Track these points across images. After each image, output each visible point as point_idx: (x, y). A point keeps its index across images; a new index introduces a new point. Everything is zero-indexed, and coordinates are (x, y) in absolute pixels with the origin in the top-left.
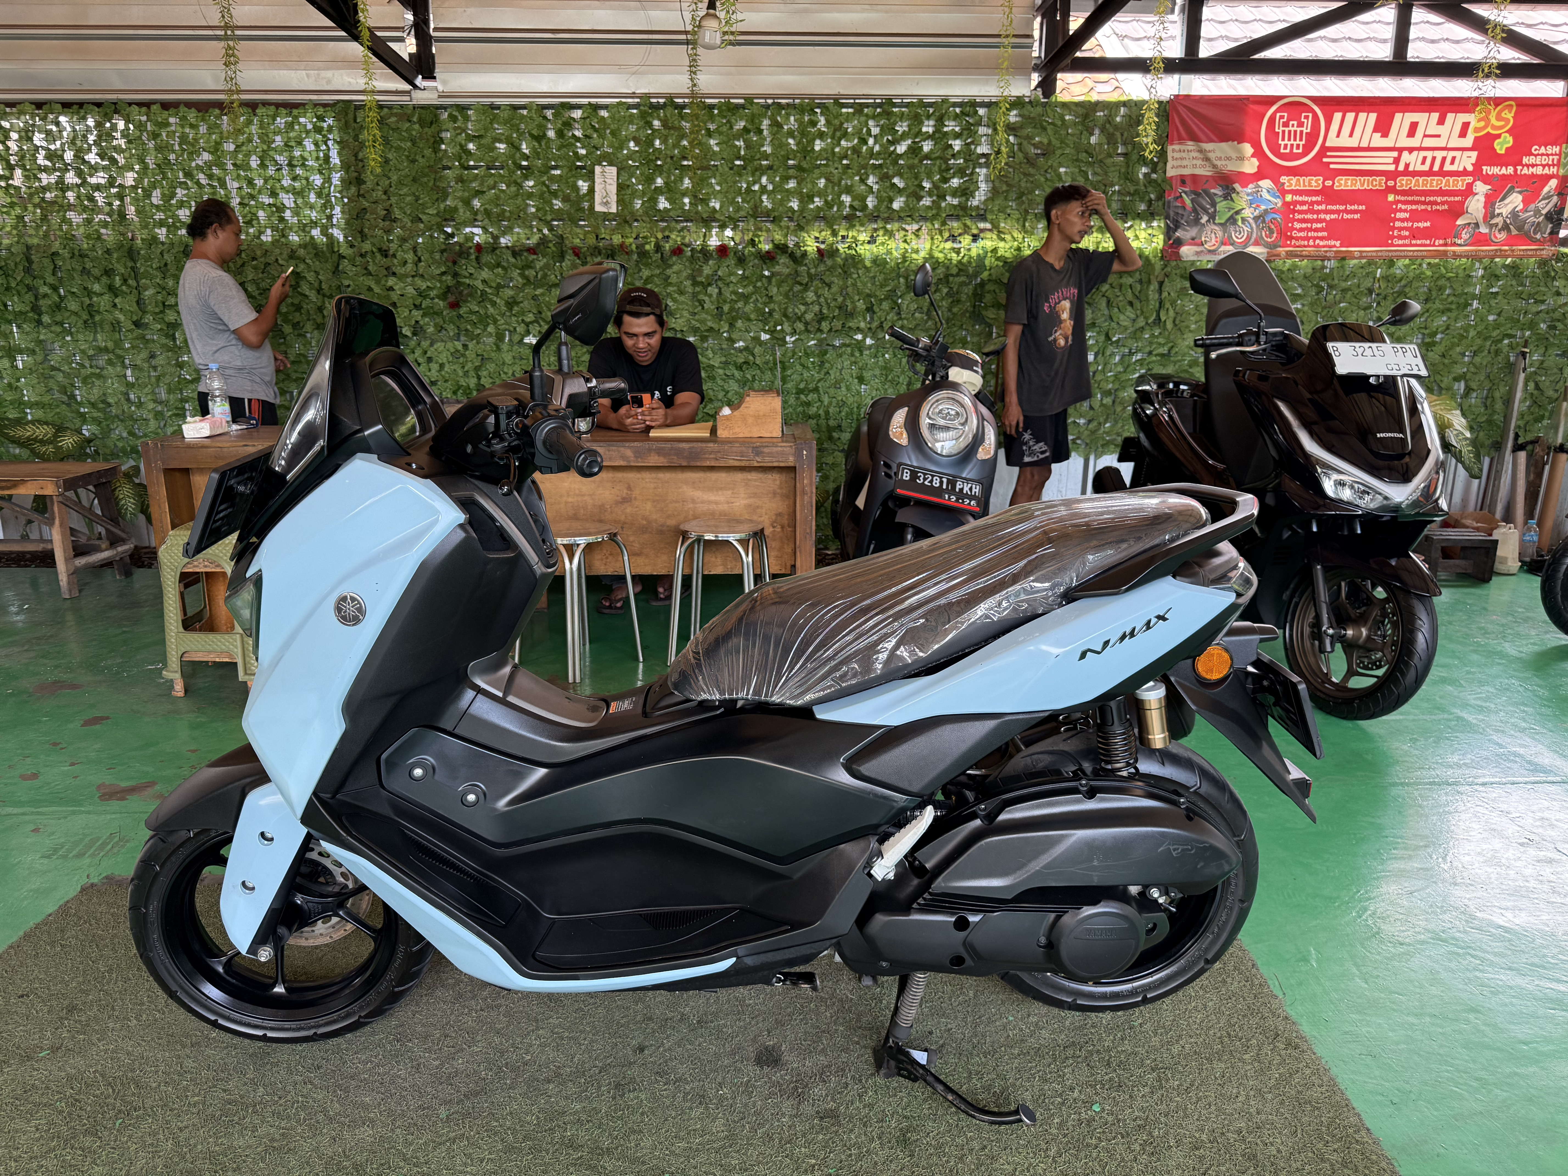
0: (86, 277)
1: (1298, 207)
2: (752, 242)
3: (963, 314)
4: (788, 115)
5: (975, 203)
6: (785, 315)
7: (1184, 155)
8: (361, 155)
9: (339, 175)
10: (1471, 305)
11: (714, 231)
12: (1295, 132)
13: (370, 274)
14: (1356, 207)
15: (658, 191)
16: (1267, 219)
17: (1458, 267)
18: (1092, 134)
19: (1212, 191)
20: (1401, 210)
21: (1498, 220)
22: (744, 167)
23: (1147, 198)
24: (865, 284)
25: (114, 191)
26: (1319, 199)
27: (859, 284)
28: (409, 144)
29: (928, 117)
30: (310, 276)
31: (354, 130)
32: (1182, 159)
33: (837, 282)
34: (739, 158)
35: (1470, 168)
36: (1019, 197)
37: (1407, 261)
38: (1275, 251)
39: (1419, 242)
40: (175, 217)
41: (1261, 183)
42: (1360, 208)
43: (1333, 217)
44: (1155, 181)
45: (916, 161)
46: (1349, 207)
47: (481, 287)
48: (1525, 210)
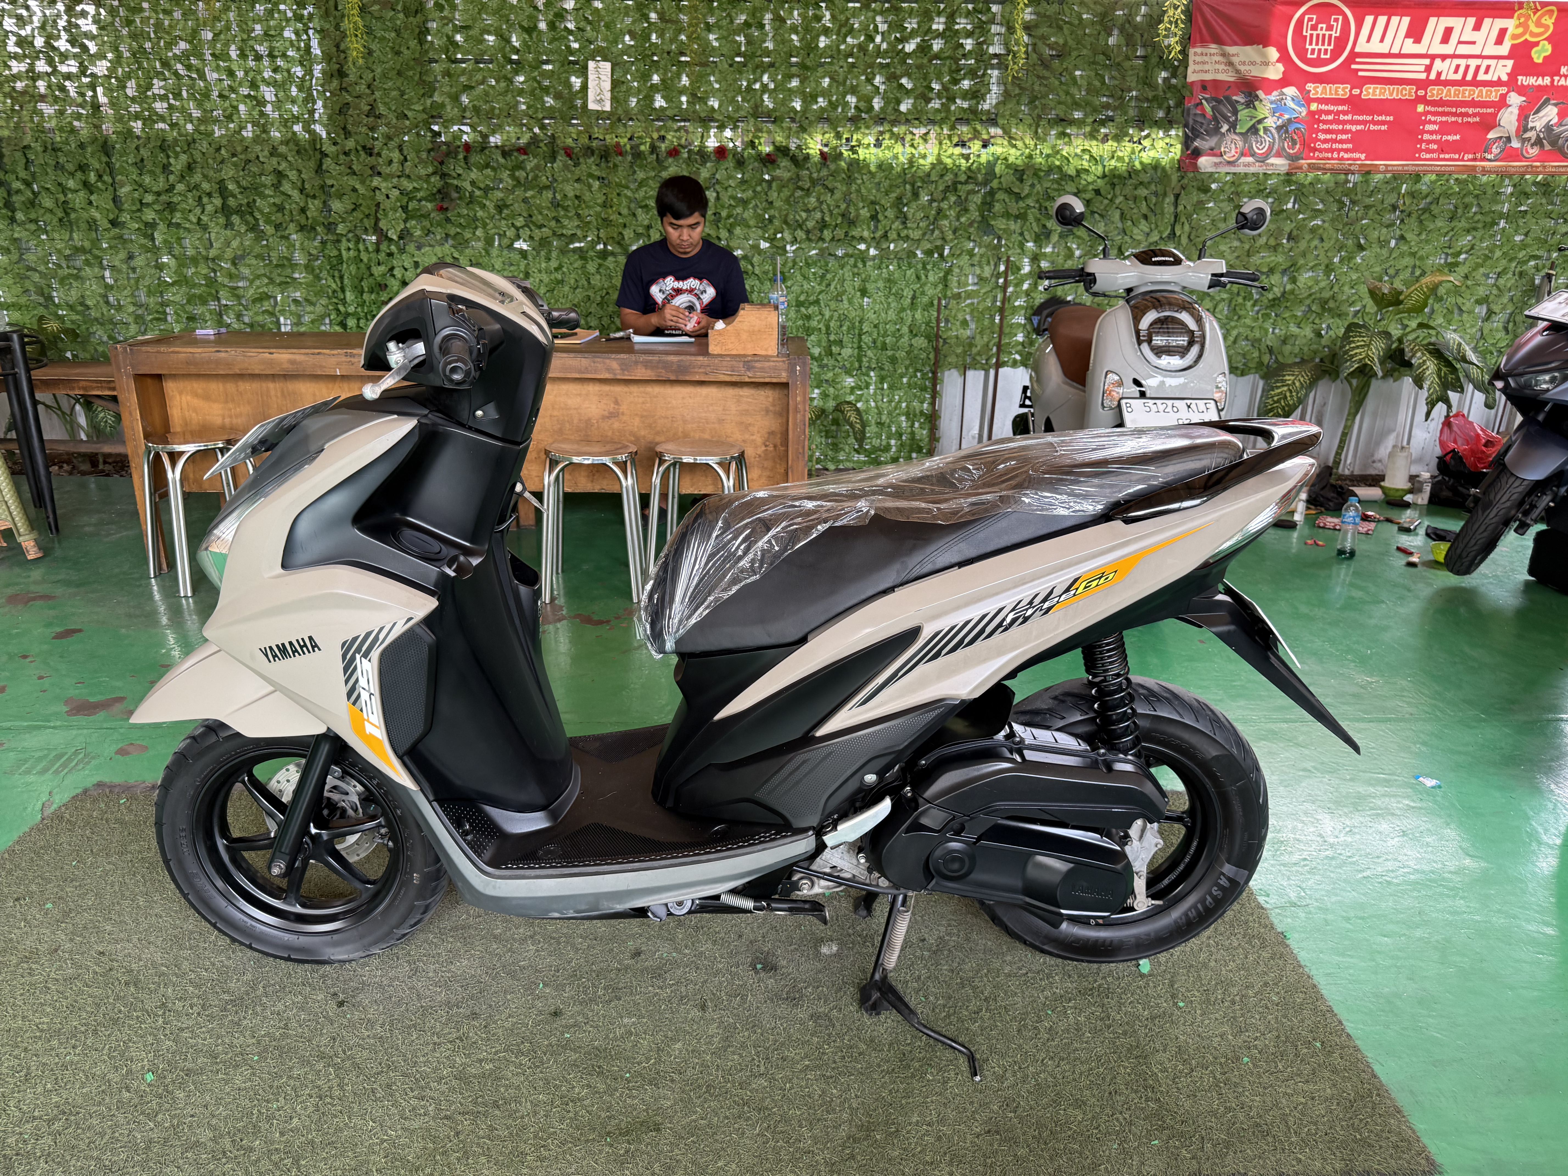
0: (59, 172)
1: (1323, 117)
2: (752, 144)
3: (971, 225)
4: (791, 9)
5: (986, 107)
6: (786, 222)
7: (1206, 59)
8: (342, 46)
9: (320, 67)
10: (1498, 224)
11: (713, 131)
12: (1324, 35)
13: (354, 173)
14: (1384, 118)
15: (654, 88)
16: (1291, 129)
17: (1487, 183)
18: (1110, 35)
19: (1234, 98)
20: (1430, 122)
21: (1532, 134)
22: (744, 65)
23: (1166, 105)
24: (869, 191)
25: (86, 80)
26: (1346, 108)
27: (863, 191)
28: (393, 34)
29: (939, 14)
30: (293, 175)
31: (335, 17)
32: (1204, 63)
33: (841, 188)
34: (738, 55)
35: (1505, 78)
36: (1032, 102)
37: (1434, 177)
38: (1296, 164)
39: (1447, 156)
40: (150, 109)
41: (1285, 90)
42: (1388, 118)
43: (1359, 127)
44: (1175, 87)
45: (925, 61)
46: (1376, 118)
47: (469, 188)
48: (1559, 124)
